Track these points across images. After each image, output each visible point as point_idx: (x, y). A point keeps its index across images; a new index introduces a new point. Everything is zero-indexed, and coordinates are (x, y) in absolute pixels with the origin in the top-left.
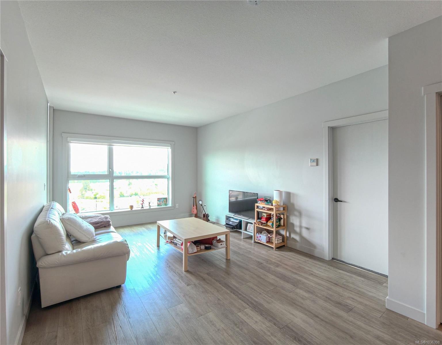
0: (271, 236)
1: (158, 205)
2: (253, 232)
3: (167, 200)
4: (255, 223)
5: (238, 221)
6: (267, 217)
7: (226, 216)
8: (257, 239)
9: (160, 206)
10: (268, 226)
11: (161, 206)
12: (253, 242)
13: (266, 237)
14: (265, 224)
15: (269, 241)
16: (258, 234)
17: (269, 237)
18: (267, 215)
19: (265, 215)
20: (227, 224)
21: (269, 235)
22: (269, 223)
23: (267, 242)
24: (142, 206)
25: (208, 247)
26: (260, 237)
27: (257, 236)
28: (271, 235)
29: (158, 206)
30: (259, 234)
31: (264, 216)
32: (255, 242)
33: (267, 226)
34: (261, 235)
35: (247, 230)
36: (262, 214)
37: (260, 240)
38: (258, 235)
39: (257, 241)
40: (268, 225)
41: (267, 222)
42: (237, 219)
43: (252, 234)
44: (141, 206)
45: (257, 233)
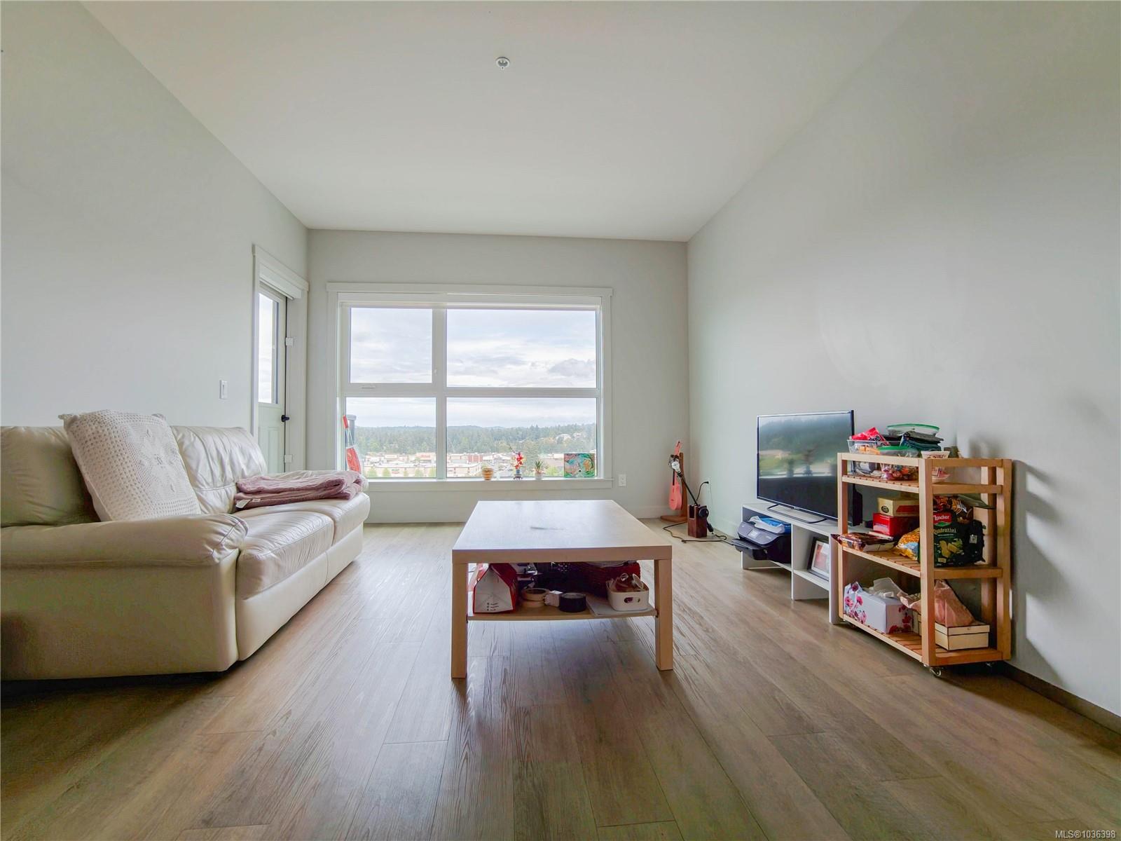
0: (910, 606)
1: (567, 474)
2: (829, 575)
3: (592, 461)
4: (835, 537)
5: (778, 530)
6: (902, 515)
7: (743, 508)
8: (848, 610)
9: (572, 477)
10: (902, 555)
11: (574, 477)
12: (830, 621)
13: (885, 605)
14: (883, 547)
15: (905, 627)
16: (849, 586)
17: (904, 607)
18: (901, 509)
19: (889, 505)
20: (743, 539)
21: (904, 601)
22: (905, 545)
23: (893, 631)
24: (518, 472)
25: (574, 600)
26: (860, 601)
27: (846, 595)
28: (910, 601)
29: (565, 476)
30: (855, 589)
31: (885, 510)
32: (839, 623)
33: (896, 555)
34: (863, 595)
35: (813, 568)
36: (877, 504)
37: (860, 615)
38: (852, 592)
39: (846, 618)
40: (900, 550)
41: (896, 540)
42: (776, 522)
43: (828, 586)
44: (515, 472)
45: (845, 584)
